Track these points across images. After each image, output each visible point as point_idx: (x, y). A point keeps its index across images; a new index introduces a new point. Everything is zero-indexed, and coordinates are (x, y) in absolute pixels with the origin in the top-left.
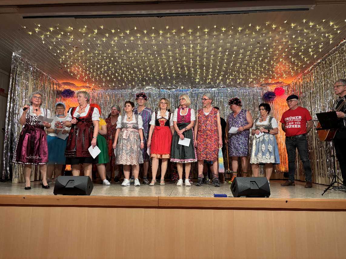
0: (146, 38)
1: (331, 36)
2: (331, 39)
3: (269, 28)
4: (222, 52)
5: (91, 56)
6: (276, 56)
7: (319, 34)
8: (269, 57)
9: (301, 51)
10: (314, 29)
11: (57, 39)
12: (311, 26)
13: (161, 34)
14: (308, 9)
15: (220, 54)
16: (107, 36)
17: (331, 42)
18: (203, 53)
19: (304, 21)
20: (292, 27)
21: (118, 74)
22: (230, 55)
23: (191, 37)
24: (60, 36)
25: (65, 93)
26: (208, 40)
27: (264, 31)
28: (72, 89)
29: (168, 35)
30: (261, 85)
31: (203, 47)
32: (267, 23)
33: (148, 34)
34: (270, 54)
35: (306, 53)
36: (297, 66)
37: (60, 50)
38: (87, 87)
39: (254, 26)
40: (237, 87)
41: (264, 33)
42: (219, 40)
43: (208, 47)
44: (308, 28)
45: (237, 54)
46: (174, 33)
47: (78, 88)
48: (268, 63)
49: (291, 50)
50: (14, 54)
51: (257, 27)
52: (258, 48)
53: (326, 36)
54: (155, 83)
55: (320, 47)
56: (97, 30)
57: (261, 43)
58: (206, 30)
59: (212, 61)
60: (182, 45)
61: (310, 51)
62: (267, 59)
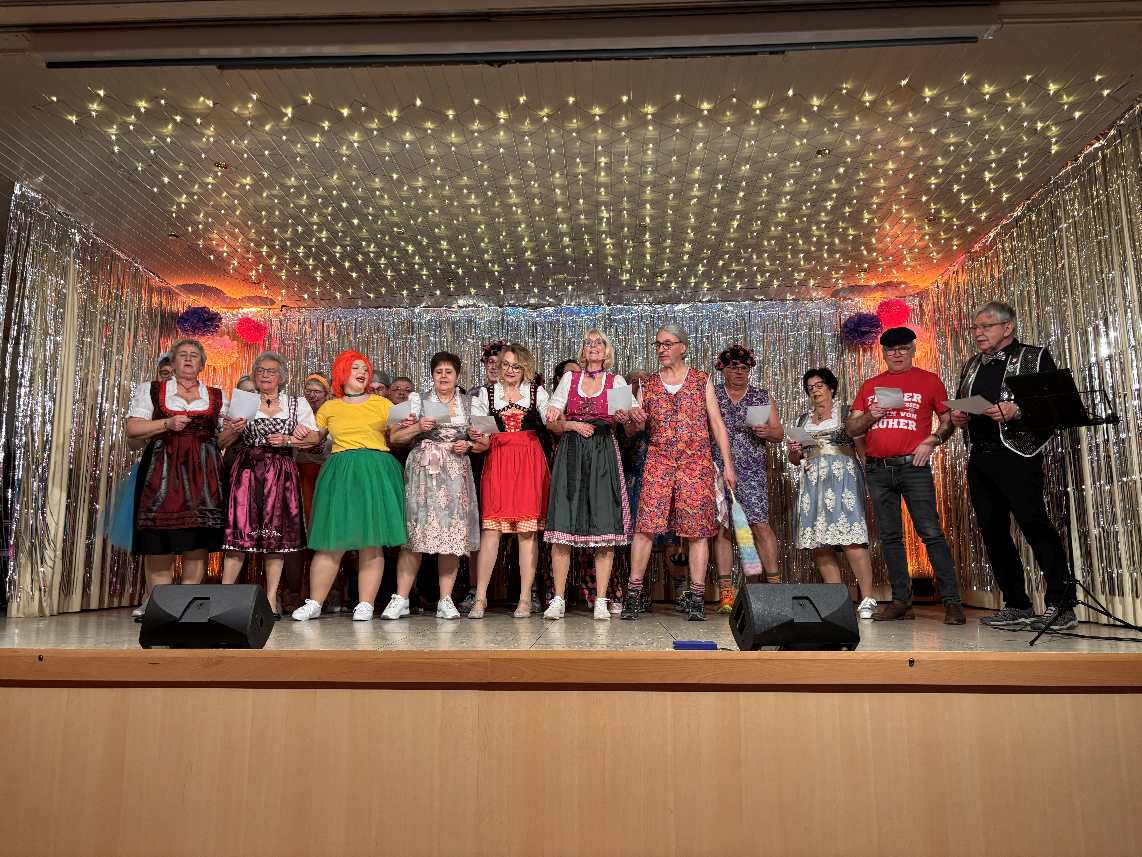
0: (453, 135)
1: (1053, 128)
2: (1054, 140)
3: (852, 101)
4: (702, 184)
5: (276, 197)
6: (878, 195)
7: (1014, 120)
8: (855, 198)
9: (957, 180)
10: (996, 105)
11: (162, 138)
12: (987, 97)
13: (502, 121)
14: (973, 40)
15: (696, 191)
16: (326, 128)
17: (1054, 149)
18: (642, 186)
19: (965, 78)
20: (928, 100)
21: (366, 255)
22: (729, 192)
23: (600, 131)
24: (170, 127)
25: (187, 320)
26: (657, 143)
27: (837, 112)
28: (214, 308)
29: (527, 126)
30: (835, 294)
31: (642, 166)
32: (846, 86)
33: (461, 122)
34: (858, 187)
35: (974, 184)
36: (948, 228)
37: (173, 176)
38: (263, 301)
39: (802, 97)
40: (757, 301)
41: (836, 121)
42: (692, 142)
43: (656, 165)
44: (977, 101)
45: (753, 188)
46: (545, 119)
47: (233, 304)
48: (855, 220)
49: (926, 175)
50: (17, 191)
51: (815, 99)
52: (819, 169)
53: (1039, 128)
54: (487, 285)
55: (1020, 166)
56: (293, 108)
57: (829, 153)
58: (650, 110)
59: (671, 212)
60: (571, 157)
61: (986, 180)
62: (851, 206)
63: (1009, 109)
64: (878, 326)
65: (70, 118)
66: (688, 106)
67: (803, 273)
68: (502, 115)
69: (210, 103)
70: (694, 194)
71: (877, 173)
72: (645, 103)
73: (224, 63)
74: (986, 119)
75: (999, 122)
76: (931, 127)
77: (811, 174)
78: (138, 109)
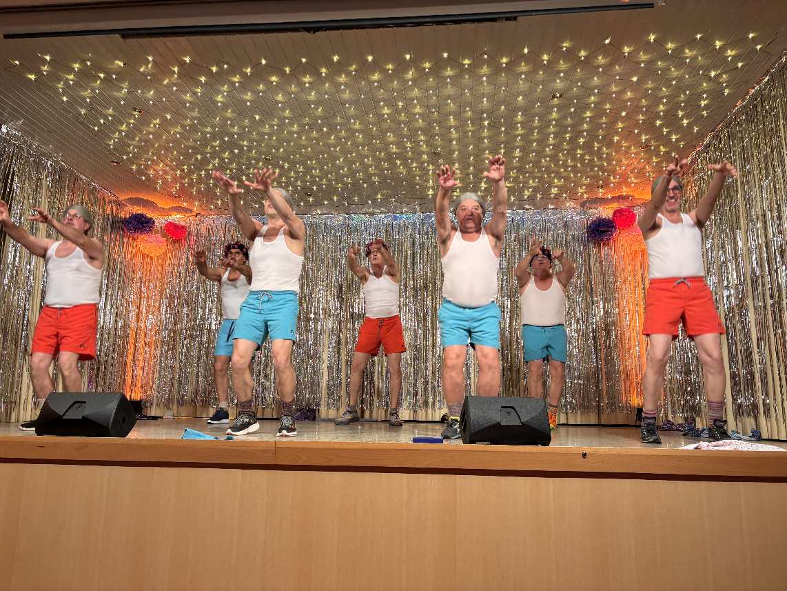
0: (293, 86)
1: (723, 76)
2: (724, 85)
4: (474, 121)
6: (602, 128)
8: (585, 131)
10: (679, 57)
11: (93, 90)
12: (670, 52)
13: (324, 75)
14: (651, 6)
16: (203, 81)
17: (727, 91)
18: (430, 124)
19: (652, 38)
20: (626, 54)
21: (247, 175)
22: (494, 127)
24: (99, 82)
25: (131, 223)
26: (435, 90)
27: (563, 65)
28: (150, 215)
29: (343, 79)
30: (583, 205)
32: (565, 45)
33: (295, 75)
35: (671, 119)
37: (106, 118)
38: (184, 210)
39: (535, 54)
40: (527, 209)
41: (562, 72)
42: (461, 89)
43: (438, 107)
44: (665, 56)
46: (354, 73)
47: (164, 212)
50: (4, 129)
51: (544, 55)
52: (555, 109)
53: (713, 76)
54: (335, 198)
55: (703, 105)
56: (178, 67)
57: (560, 97)
58: (427, 65)
59: (454, 142)
60: (377, 102)
61: (680, 116)
62: (584, 137)
63: (688, 60)
64: (613, 227)
65: (30, 76)
66: (454, 62)
67: (556, 189)
68: (324, 70)
69: (121, 64)
70: (468, 129)
71: (599, 112)
72: (422, 60)
73: (125, 33)
74: (673, 69)
75: (682, 71)
76: (632, 76)
77: (551, 113)
78: (74, 69)
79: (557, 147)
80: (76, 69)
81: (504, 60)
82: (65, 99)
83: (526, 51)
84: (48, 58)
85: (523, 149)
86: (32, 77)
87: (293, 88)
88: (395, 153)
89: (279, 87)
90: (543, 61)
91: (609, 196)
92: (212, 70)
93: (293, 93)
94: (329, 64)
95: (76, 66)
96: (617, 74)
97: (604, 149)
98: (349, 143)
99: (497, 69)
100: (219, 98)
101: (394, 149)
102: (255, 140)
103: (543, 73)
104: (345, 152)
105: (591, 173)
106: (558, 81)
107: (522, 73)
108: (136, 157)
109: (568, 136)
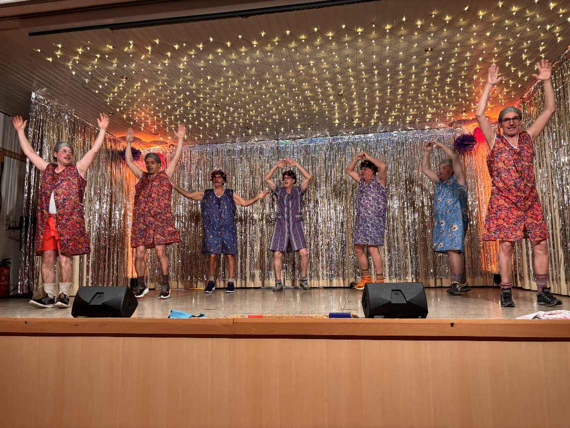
1: (557, 28)
2: (557, 34)
4: (367, 71)
6: (464, 71)
7: (533, 26)
8: (451, 73)
9: (508, 60)
11: (93, 66)
12: (514, 14)
13: (255, 46)
16: (169, 56)
17: (559, 39)
19: (500, 4)
20: (481, 17)
21: (204, 118)
22: (382, 74)
24: (96, 60)
27: (433, 27)
28: (138, 147)
29: (269, 48)
30: (451, 125)
31: (333, 64)
32: (434, 13)
33: (235, 47)
37: (103, 84)
38: (161, 143)
39: (411, 21)
41: (432, 32)
42: (356, 50)
43: (340, 64)
44: (510, 17)
46: (277, 43)
47: (147, 145)
48: (454, 85)
49: (489, 58)
51: (419, 21)
52: (428, 59)
53: (548, 29)
54: (267, 129)
55: (541, 50)
56: (151, 47)
57: (431, 50)
58: (330, 34)
59: (353, 87)
60: (294, 62)
61: (524, 59)
62: (450, 78)
63: (528, 19)
64: (474, 141)
65: (49, 59)
66: (350, 31)
67: (430, 115)
68: (255, 43)
69: (111, 47)
70: (363, 77)
71: (461, 59)
72: (327, 31)
73: (112, 26)
74: (517, 25)
75: (524, 27)
76: (486, 33)
77: (424, 62)
78: (78, 52)
79: (429, 86)
80: (80, 53)
81: (388, 27)
82: (74, 73)
83: (404, 19)
84: (60, 46)
85: (404, 89)
86: (50, 59)
87: (233, 56)
88: (310, 97)
89: (223, 56)
90: (418, 25)
91: (471, 118)
92: (175, 48)
93: (234, 60)
94: (259, 38)
95: (80, 50)
96: (475, 32)
97: (466, 85)
98: (276, 91)
99: (383, 33)
100: (181, 66)
101: (308, 93)
102: (209, 94)
103: (418, 34)
104: (273, 97)
105: (457, 103)
106: (429, 39)
107: (402, 35)
108: (126, 110)
109: (438, 77)
